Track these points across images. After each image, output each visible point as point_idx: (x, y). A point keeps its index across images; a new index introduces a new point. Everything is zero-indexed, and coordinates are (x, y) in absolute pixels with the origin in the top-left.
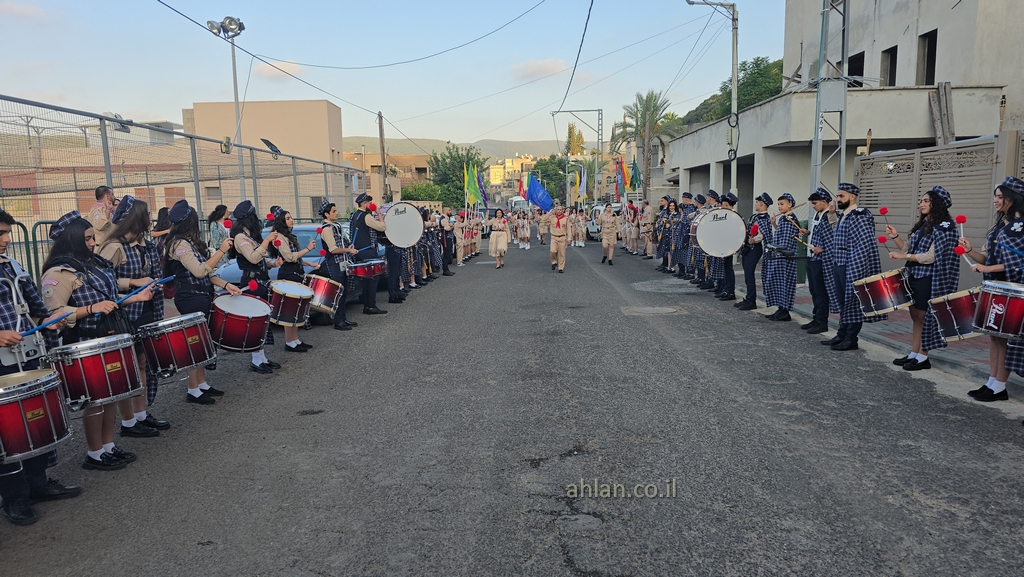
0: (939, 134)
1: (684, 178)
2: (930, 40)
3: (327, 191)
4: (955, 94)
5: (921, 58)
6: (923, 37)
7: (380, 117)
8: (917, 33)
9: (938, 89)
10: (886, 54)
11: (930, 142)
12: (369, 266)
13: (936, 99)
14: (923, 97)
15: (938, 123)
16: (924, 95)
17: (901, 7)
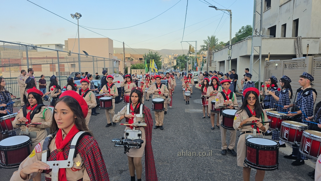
0: (297, 53)
2: (296, 22)
4: (303, 40)
5: (294, 28)
6: (295, 21)
7: (124, 43)
8: (292, 19)
9: (297, 38)
10: (283, 26)
11: (294, 56)
13: (296, 42)
14: (292, 41)
15: (297, 50)
16: (293, 40)
17: (288, 11)
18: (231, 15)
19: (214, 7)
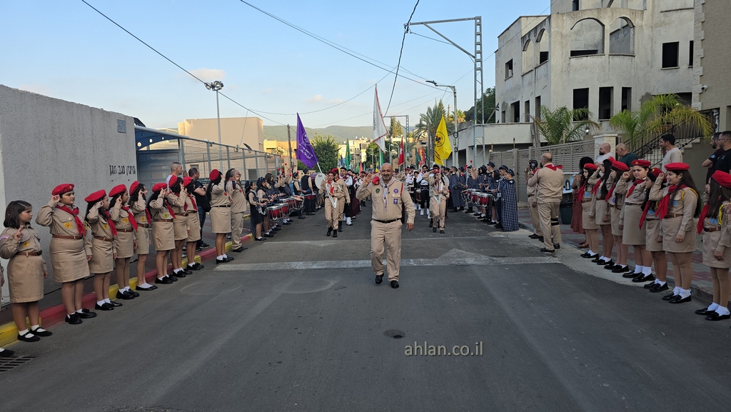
0: (534, 142)
3: (257, 166)
5: (537, 107)
6: (537, 98)
7: (288, 127)
8: (535, 96)
9: (534, 123)
10: (526, 103)
13: (533, 128)
14: (528, 127)
15: (534, 137)
17: (530, 84)
18: (455, 93)
19: (433, 82)
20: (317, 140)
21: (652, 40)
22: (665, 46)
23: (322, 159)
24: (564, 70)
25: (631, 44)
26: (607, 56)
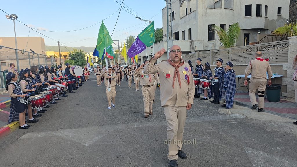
0: (192, 50)
1: (142, 59)
2: (190, 30)
4: (194, 42)
5: (189, 34)
7: (59, 42)
8: (188, 28)
9: (191, 41)
10: (183, 32)
11: (191, 52)
12: (72, 81)
13: (191, 43)
15: (192, 48)
16: (189, 42)
17: (185, 22)
19: (140, 18)
20: (75, 51)
21: (241, 3)
22: (246, 6)
23: (78, 60)
24: (204, 15)
25: (232, 4)
26: (223, 9)
